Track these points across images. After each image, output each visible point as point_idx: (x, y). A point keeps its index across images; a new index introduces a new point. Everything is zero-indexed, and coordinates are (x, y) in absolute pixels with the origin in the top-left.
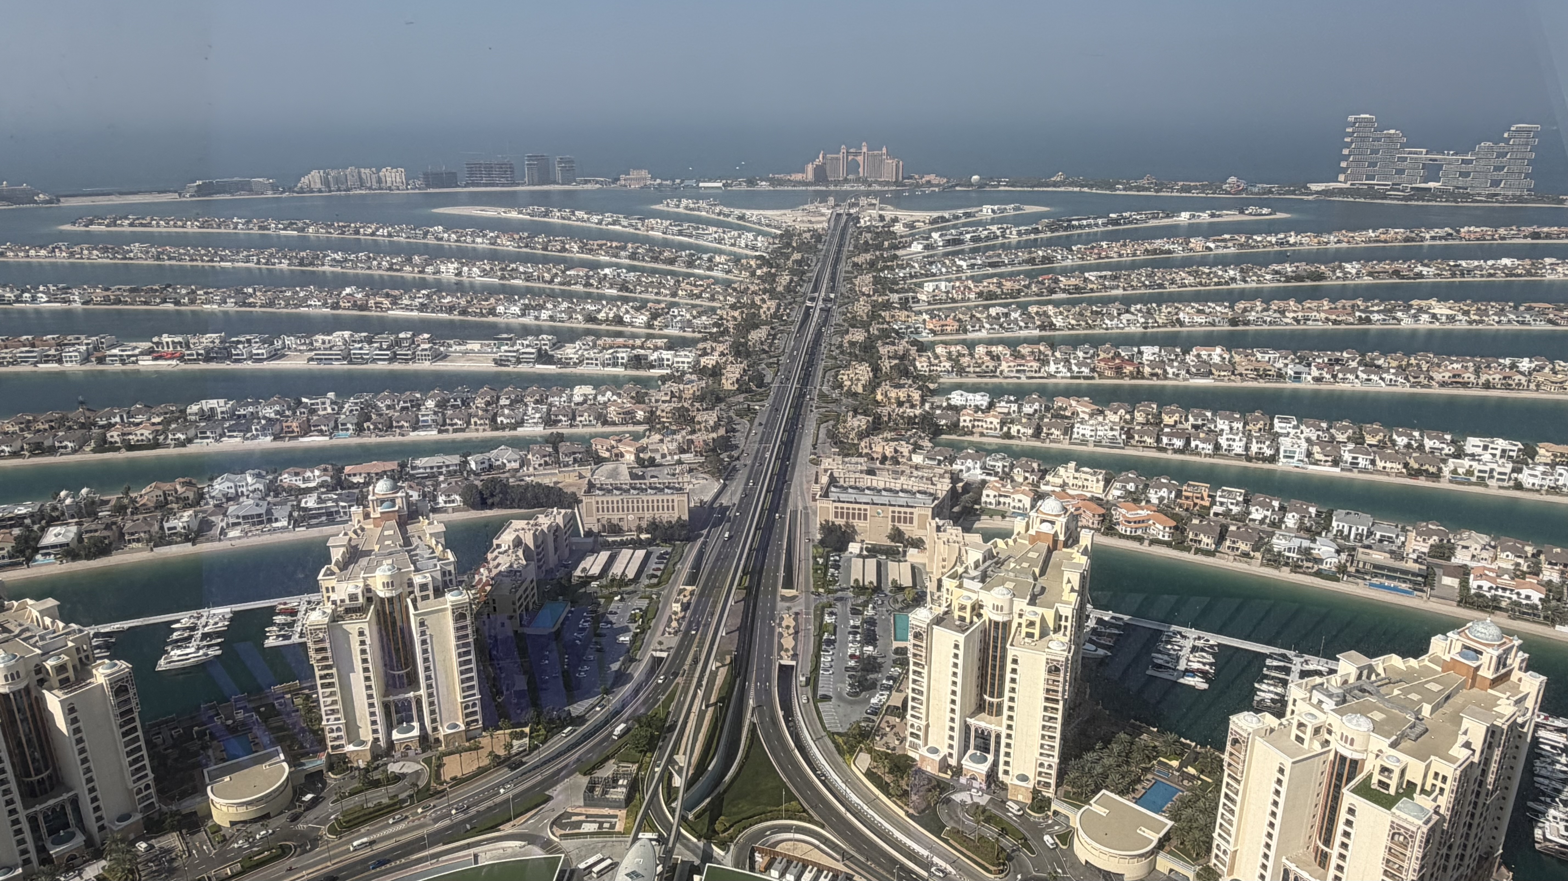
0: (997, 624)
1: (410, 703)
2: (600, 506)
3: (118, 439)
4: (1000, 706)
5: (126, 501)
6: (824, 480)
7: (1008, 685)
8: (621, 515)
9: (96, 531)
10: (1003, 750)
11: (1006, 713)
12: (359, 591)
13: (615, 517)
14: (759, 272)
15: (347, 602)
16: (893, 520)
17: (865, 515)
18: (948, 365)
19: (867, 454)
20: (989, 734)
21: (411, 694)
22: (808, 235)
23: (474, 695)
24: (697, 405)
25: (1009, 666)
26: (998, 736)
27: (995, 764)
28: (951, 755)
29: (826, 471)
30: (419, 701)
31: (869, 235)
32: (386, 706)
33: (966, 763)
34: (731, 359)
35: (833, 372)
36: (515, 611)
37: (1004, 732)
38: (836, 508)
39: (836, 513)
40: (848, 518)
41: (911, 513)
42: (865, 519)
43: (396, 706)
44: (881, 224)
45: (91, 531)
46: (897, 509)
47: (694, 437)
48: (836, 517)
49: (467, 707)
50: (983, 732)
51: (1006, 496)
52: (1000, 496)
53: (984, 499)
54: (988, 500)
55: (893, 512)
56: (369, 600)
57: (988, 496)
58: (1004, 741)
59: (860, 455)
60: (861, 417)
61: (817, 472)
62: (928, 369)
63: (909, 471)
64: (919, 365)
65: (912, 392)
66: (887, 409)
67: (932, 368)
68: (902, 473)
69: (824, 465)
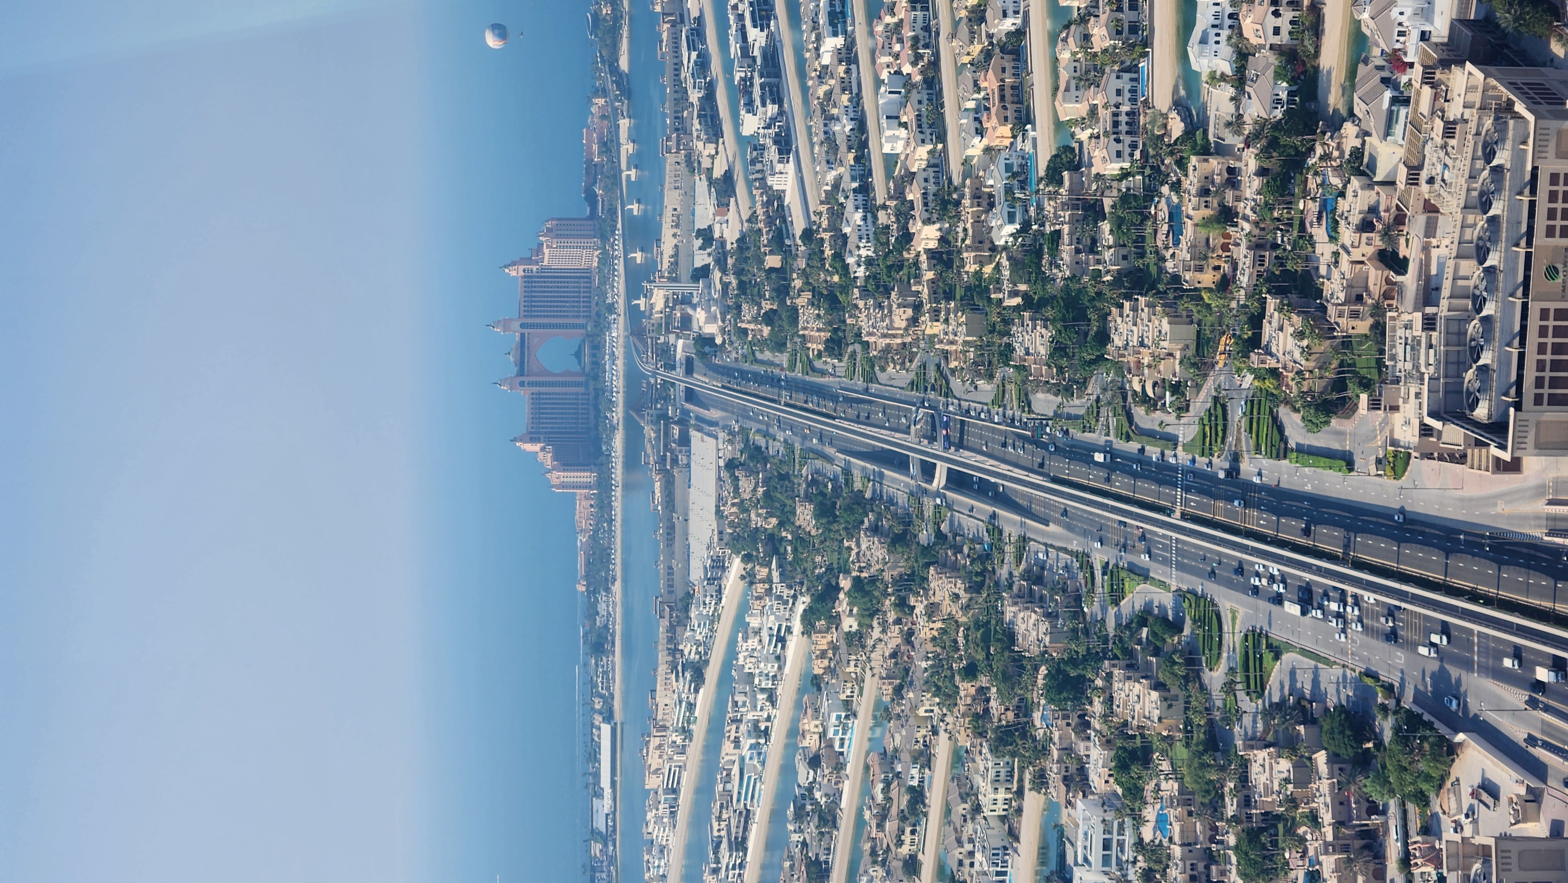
6: (1454, 436)
14: (849, 624)
19: (1377, 311)
22: (746, 485)
29: (1426, 431)
31: (747, 311)
34: (1098, 707)
35: (1139, 412)
44: (717, 275)
59: (1379, 329)
60: (1267, 330)
61: (1430, 457)
62: (1128, 140)
63: (1425, 187)
64: (1113, 168)
65: (1191, 182)
66: (1242, 254)
67: (1123, 128)
68: (1430, 208)
69: (1408, 435)
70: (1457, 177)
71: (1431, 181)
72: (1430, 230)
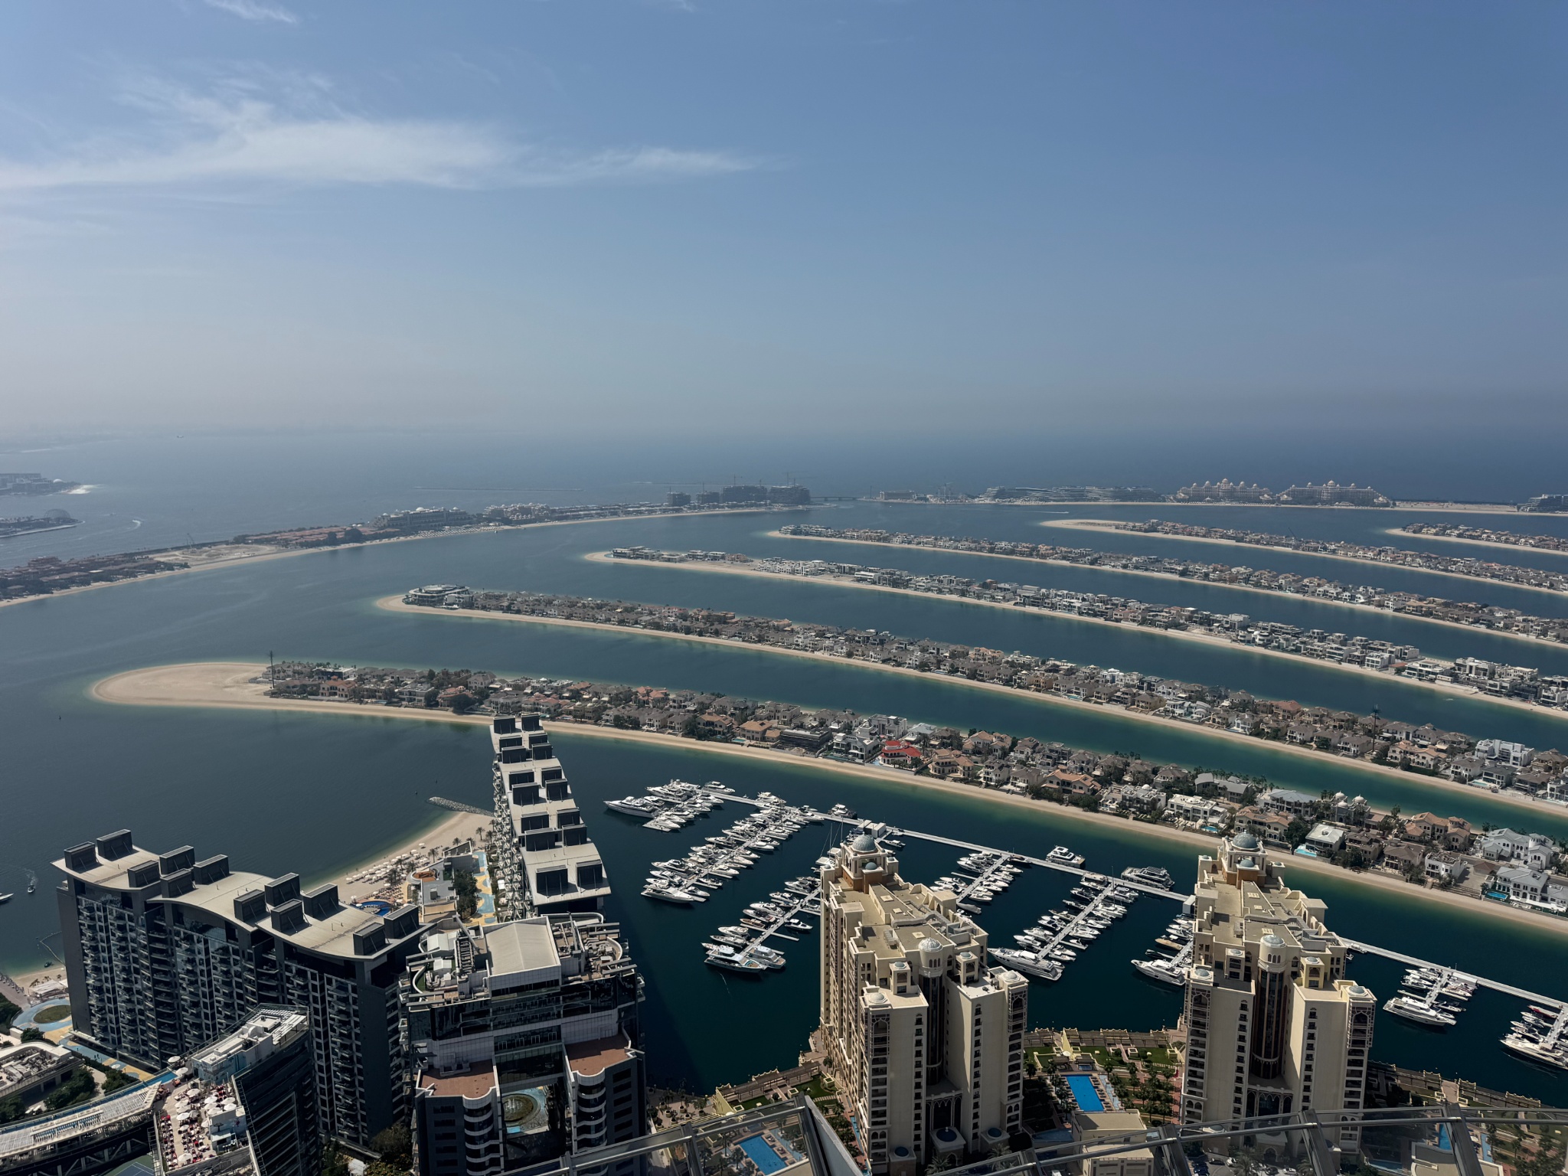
3: (1399, 756)
5: (1393, 821)
9: (1359, 842)
45: (1355, 841)
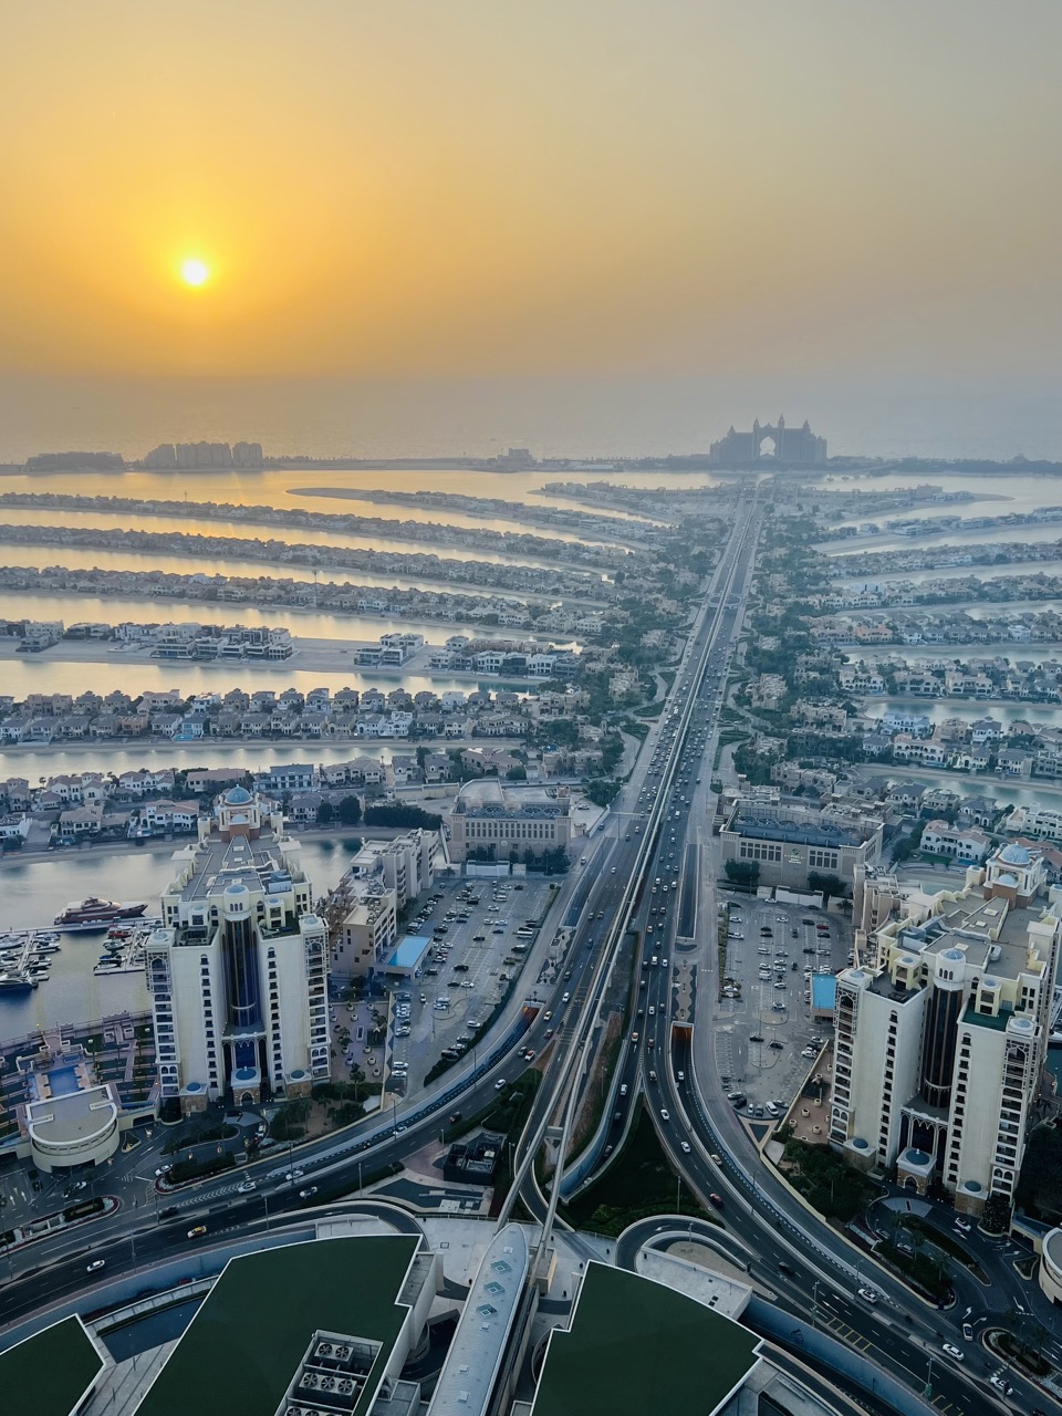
0: (944, 993)
1: (252, 1044)
2: (470, 828)
4: (946, 1096)
6: (729, 811)
7: (957, 1070)
8: (493, 840)
10: (949, 1150)
11: (953, 1104)
12: (204, 913)
13: (486, 841)
14: (654, 568)
15: (191, 924)
16: (812, 863)
17: (778, 855)
18: (878, 680)
19: (780, 784)
20: (932, 1128)
21: (255, 1035)
23: (324, 1040)
24: (579, 718)
25: (959, 1047)
26: (943, 1133)
27: (940, 1165)
28: (883, 1152)
29: (732, 800)
30: (263, 1042)
31: (784, 527)
32: (226, 1047)
33: (903, 1162)
34: (620, 667)
35: (739, 685)
36: (371, 945)
37: (951, 1128)
38: (744, 844)
39: (743, 850)
40: (757, 856)
41: (835, 855)
42: (778, 858)
43: (237, 1046)
44: (799, 514)
46: (817, 849)
47: (576, 754)
48: (743, 854)
49: (315, 1053)
50: (924, 1125)
51: (951, 840)
52: (945, 839)
53: (923, 841)
54: (929, 844)
55: (813, 852)
56: (215, 923)
57: (928, 839)
58: (950, 1139)
59: (773, 783)
60: (771, 739)
61: (720, 801)
62: (854, 685)
63: (831, 804)
64: (843, 679)
65: (835, 711)
66: (806, 730)
67: (859, 684)
68: (823, 806)
69: (728, 793)
70: (835, 817)
71: (834, 807)
72: (813, 806)
